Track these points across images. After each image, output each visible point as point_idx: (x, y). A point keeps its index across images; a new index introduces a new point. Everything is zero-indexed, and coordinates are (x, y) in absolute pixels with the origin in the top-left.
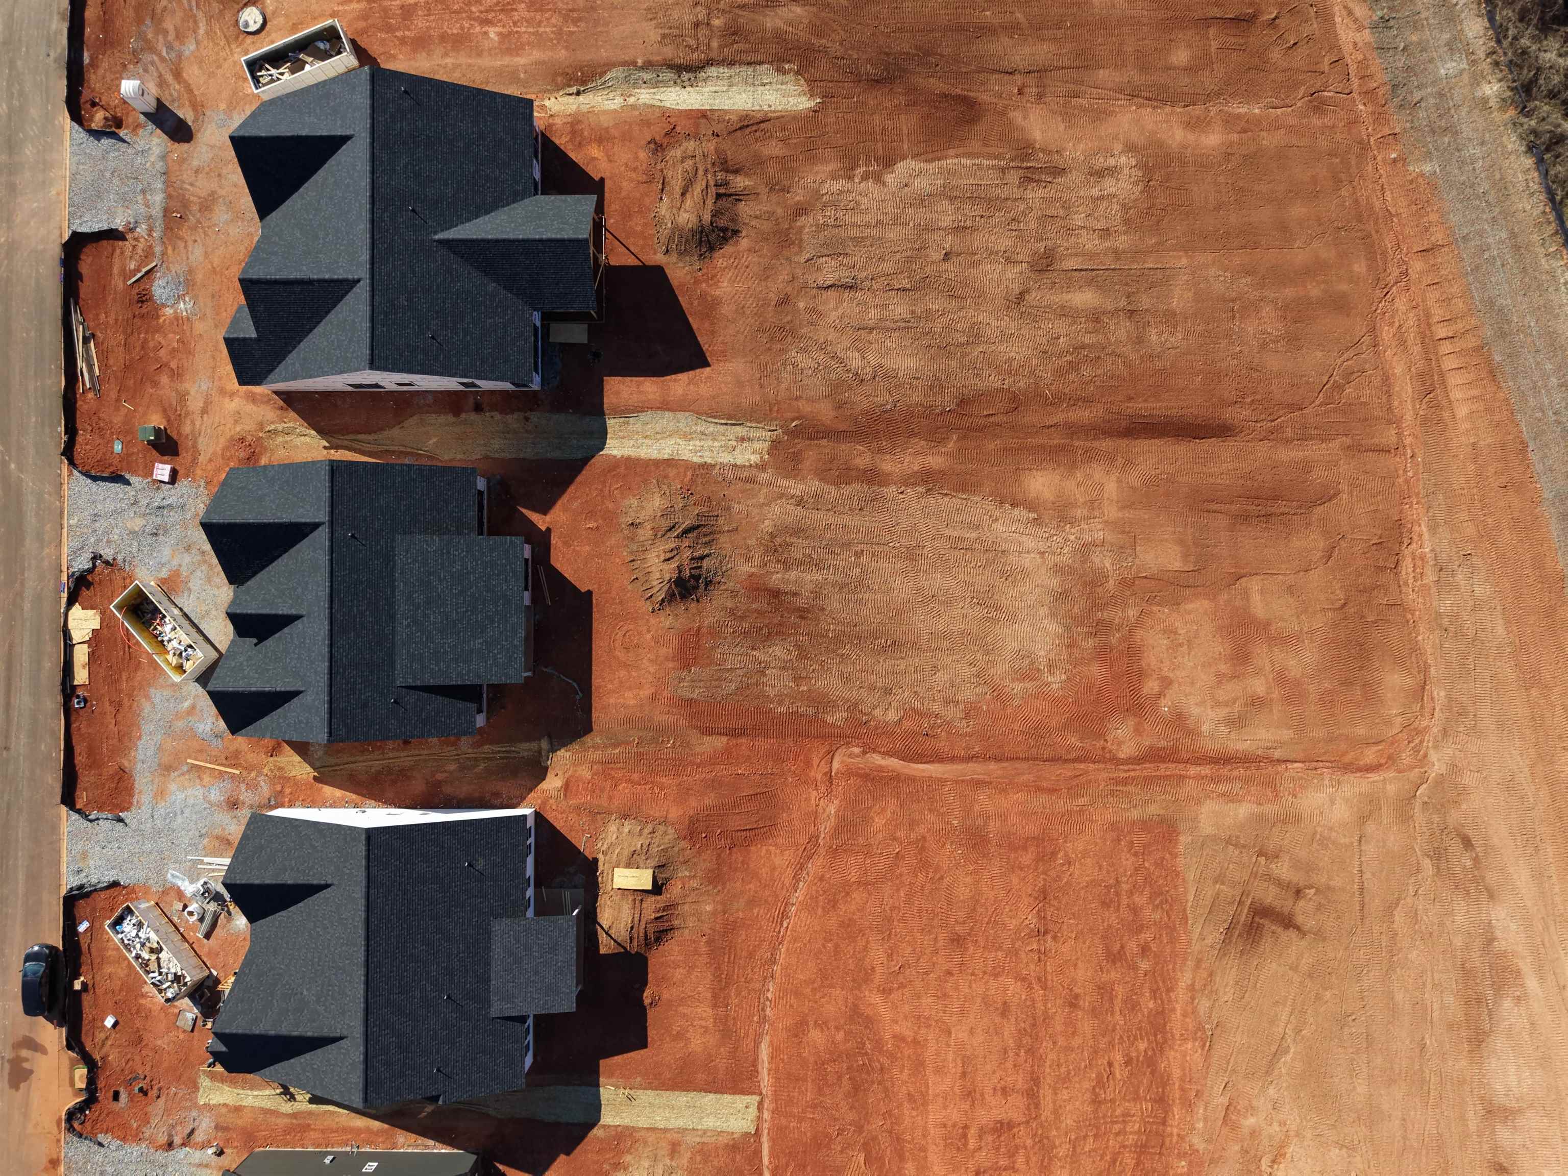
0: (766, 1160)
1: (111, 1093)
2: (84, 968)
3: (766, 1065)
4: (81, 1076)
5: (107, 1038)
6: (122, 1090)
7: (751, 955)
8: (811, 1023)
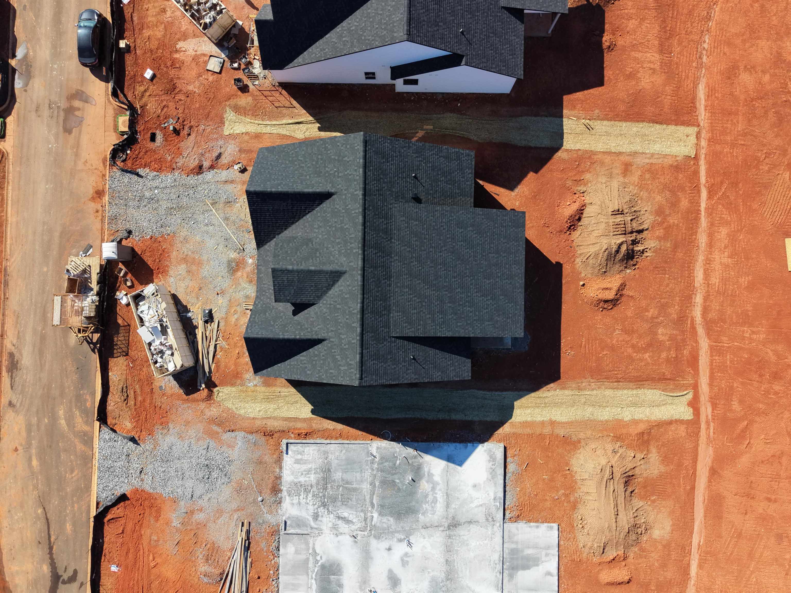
0: (703, 179)
1: (149, 135)
2: (127, 34)
3: (703, 102)
4: (124, 122)
5: (145, 91)
6: (158, 132)
7: (690, 13)
8: (742, 68)
